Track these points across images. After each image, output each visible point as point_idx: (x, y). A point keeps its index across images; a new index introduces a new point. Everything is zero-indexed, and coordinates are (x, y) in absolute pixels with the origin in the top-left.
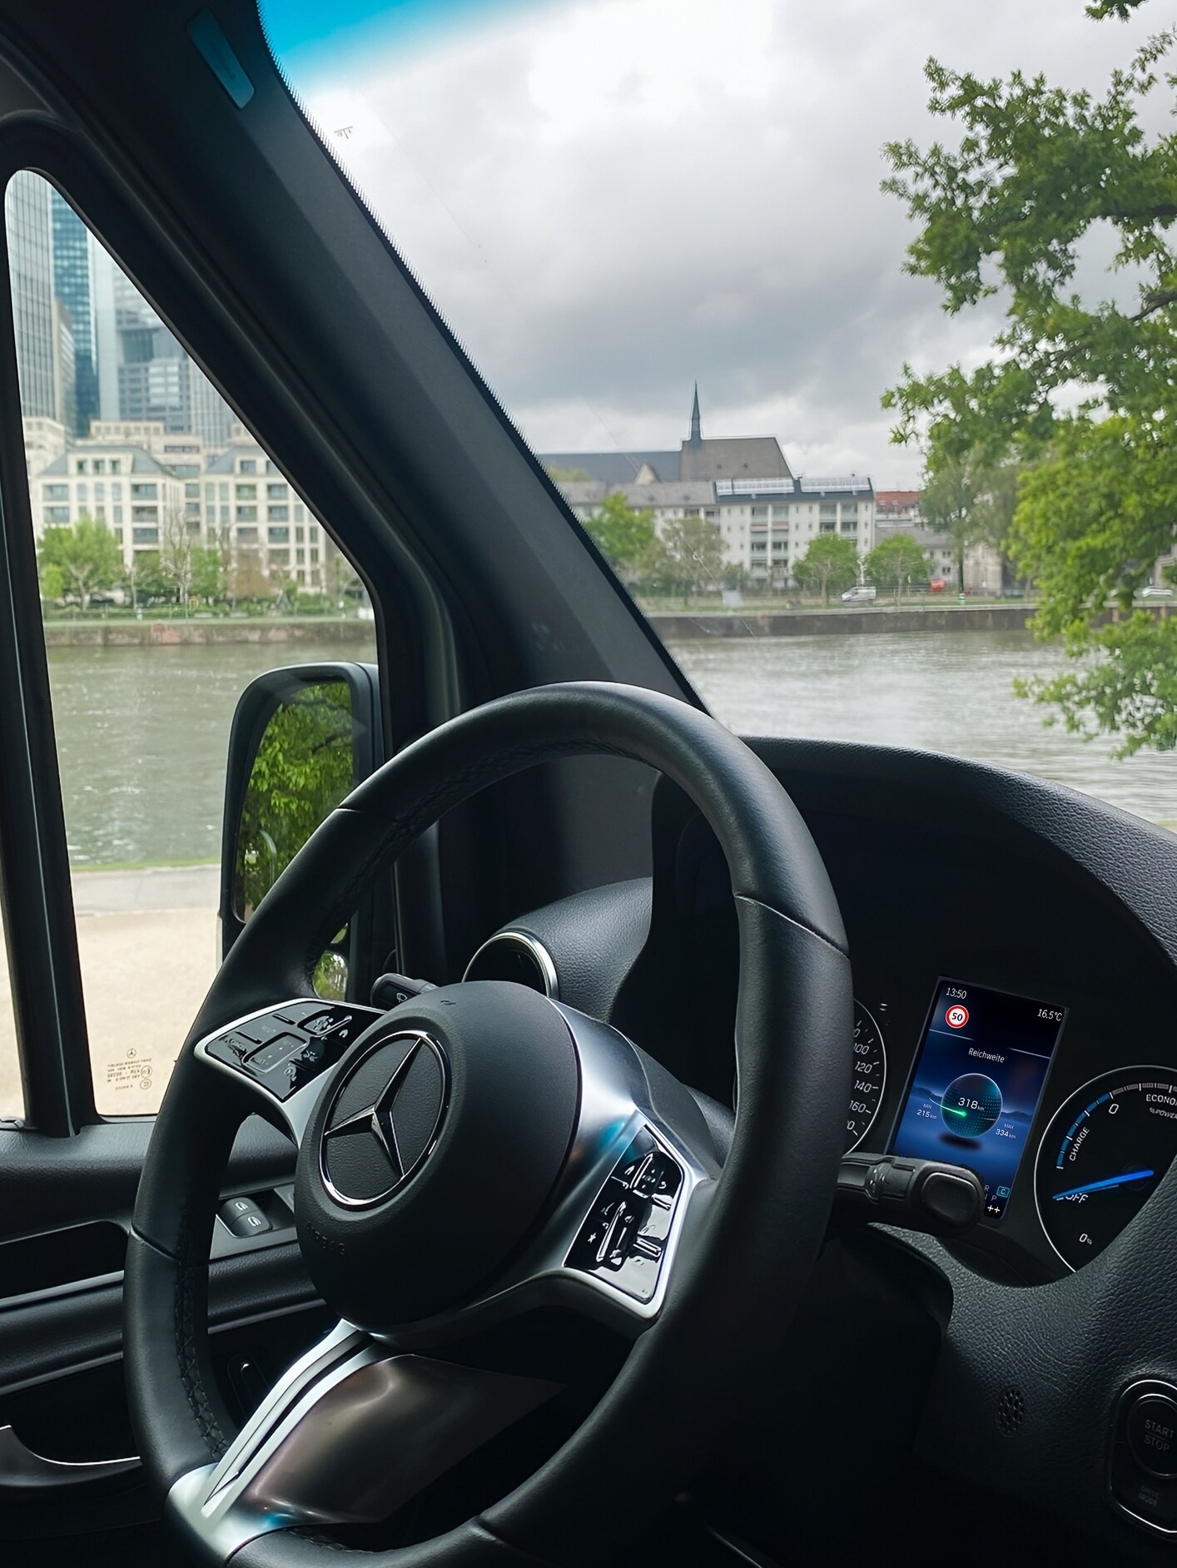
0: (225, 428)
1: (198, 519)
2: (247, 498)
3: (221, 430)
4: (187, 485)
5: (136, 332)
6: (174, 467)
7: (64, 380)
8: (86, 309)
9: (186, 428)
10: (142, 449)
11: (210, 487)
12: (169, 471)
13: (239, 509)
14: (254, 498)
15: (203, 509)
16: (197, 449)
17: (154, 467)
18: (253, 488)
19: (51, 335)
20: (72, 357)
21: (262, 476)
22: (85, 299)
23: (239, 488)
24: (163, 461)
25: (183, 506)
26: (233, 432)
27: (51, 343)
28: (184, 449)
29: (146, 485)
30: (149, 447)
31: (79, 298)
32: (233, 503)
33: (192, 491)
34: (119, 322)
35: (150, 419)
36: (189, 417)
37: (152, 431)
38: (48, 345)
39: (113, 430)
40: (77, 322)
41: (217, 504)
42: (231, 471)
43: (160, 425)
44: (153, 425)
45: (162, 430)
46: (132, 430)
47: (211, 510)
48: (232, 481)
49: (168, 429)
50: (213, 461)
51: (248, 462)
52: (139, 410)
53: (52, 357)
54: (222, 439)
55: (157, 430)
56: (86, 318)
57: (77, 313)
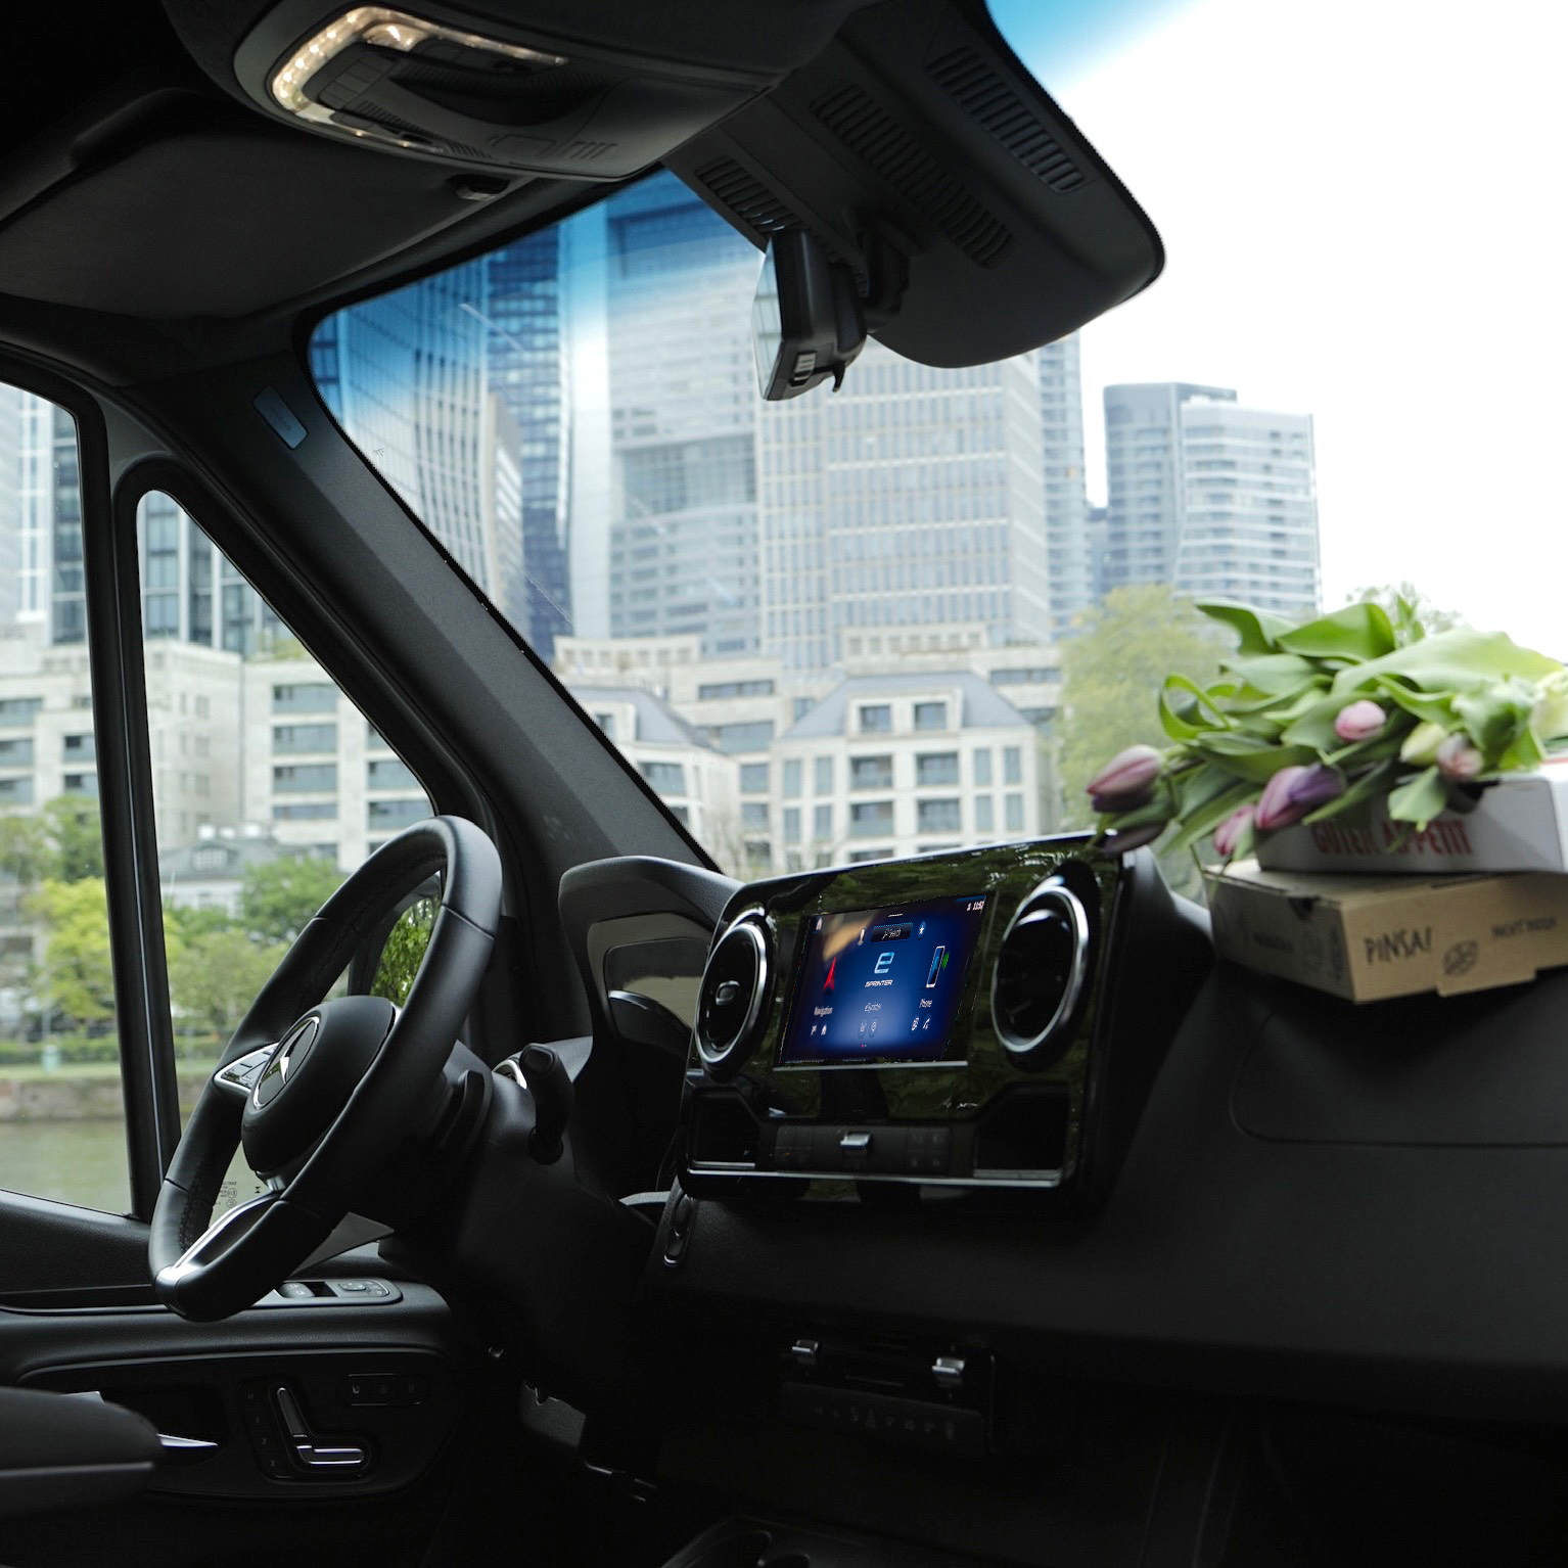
0: (830, 638)
1: (765, 837)
2: (872, 785)
3: (823, 644)
4: (745, 767)
5: (653, 452)
6: (718, 730)
7: (502, 558)
8: (552, 411)
9: (750, 644)
10: (651, 695)
11: (793, 766)
12: (706, 737)
13: (857, 810)
14: (889, 783)
15: (777, 817)
16: (768, 687)
17: (675, 733)
18: (885, 762)
19: (475, 474)
20: (517, 515)
21: (904, 737)
22: (553, 392)
23: (857, 763)
24: (693, 720)
25: (736, 810)
26: (846, 647)
27: (476, 489)
28: (740, 688)
29: (664, 765)
30: (666, 692)
31: (539, 391)
32: (842, 797)
33: (754, 776)
34: (618, 434)
35: (672, 632)
36: (757, 619)
37: (674, 657)
38: (471, 496)
39: (596, 658)
40: (532, 440)
41: (807, 803)
42: (840, 732)
43: (692, 641)
44: (675, 643)
45: (695, 654)
46: (634, 658)
47: (792, 817)
48: (842, 752)
49: (712, 649)
50: (802, 707)
51: (875, 708)
52: (649, 615)
53: (478, 516)
54: (824, 665)
55: (684, 652)
56: (551, 429)
57: (533, 423)
